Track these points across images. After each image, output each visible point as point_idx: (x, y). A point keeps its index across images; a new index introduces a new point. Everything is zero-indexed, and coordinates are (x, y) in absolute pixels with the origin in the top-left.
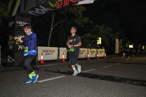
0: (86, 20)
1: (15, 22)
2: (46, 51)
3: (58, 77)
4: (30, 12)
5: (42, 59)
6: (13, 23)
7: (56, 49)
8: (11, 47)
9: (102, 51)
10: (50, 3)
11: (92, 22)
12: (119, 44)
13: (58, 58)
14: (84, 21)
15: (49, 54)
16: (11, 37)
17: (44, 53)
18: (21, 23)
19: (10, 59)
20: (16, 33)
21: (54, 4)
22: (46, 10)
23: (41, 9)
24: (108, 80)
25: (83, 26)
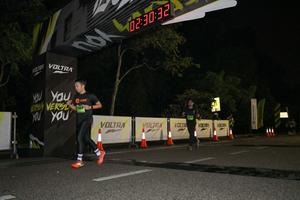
0: (187, 62)
1: (46, 66)
2: (108, 125)
3: (137, 172)
4: (76, 44)
5: (100, 140)
6: (41, 67)
7: (128, 120)
8: (37, 117)
9: (225, 125)
10: (115, 21)
11: (198, 66)
12: (259, 109)
13: (133, 139)
14: (183, 64)
15: (113, 131)
16: (37, 97)
17: (104, 130)
18: (58, 67)
19: (36, 142)
20: (47, 90)
21: (124, 24)
22: (107, 37)
23: (98, 35)
24: (247, 174)
25: (180, 75)
